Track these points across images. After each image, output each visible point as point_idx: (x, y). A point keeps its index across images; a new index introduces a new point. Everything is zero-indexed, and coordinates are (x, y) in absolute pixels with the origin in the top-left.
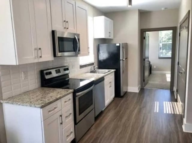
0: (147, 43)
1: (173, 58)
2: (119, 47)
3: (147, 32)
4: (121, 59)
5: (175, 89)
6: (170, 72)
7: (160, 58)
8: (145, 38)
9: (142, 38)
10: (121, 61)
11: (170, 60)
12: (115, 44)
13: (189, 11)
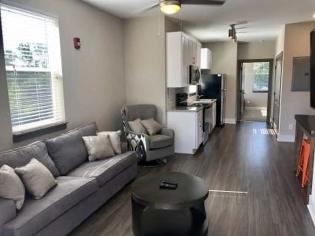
0: (243, 73)
1: (269, 92)
2: (220, 77)
3: (243, 63)
4: (222, 89)
5: (271, 120)
6: (266, 108)
7: (254, 92)
8: (242, 69)
9: (240, 69)
10: (222, 91)
11: (266, 94)
12: (217, 75)
13: (282, 53)
